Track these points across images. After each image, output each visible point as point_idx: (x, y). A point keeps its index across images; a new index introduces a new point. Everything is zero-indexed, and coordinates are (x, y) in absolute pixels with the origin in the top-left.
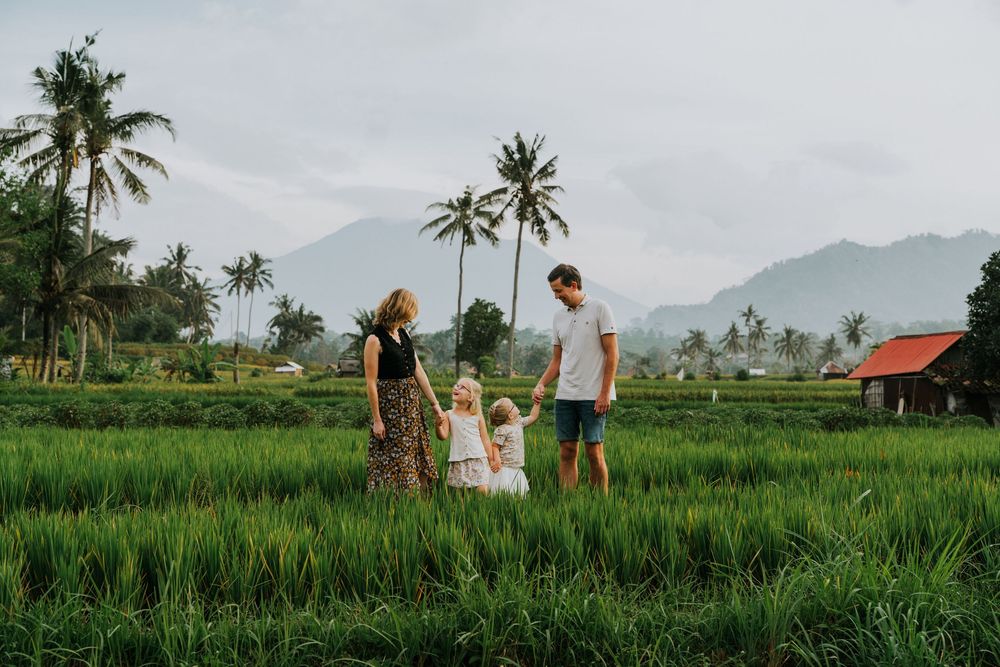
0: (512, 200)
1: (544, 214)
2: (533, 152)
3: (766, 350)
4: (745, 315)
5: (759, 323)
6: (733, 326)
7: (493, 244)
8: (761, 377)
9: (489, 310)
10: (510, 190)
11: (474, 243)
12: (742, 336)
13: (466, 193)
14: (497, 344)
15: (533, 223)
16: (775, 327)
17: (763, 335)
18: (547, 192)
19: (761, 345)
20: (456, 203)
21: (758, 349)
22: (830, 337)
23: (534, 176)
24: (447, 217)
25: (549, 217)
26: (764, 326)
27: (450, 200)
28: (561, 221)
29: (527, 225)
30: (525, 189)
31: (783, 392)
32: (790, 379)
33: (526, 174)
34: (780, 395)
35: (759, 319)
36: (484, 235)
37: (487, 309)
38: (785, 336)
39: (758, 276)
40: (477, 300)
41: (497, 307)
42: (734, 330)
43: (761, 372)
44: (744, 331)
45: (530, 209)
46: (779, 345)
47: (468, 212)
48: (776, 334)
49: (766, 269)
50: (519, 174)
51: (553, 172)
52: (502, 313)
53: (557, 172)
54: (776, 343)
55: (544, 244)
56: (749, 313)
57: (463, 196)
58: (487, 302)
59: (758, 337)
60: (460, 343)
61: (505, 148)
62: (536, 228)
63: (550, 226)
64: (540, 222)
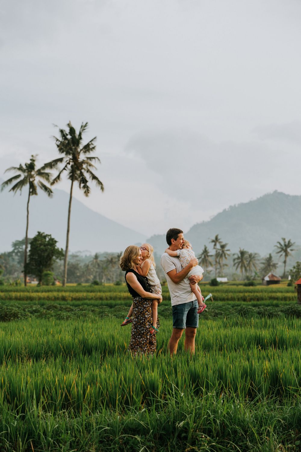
0: (66, 166)
1: (87, 176)
2: (80, 134)
3: (226, 265)
4: (213, 241)
5: (223, 247)
6: (205, 249)
7: (49, 195)
8: (225, 283)
9: (47, 239)
10: (65, 160)
11: (36, 194)
12: (212, 256)
13: (31, 160)
14: (53, 262)
15: (81, 181)
16: (233, 250)
17: (225, 255)
18: (89, 161)
19: (224, 261)
20: (24, 167)
21: (222, 265)
22: (268, 256)
23: (81, 150)
24: (19, 176)
25: (91, 178)
26: (226, 249)
27: (20, 165)
28: (99, 181)
29: (76, 183)
30: (75, 159)
31: (251, 294)
32: (245, 285)
33: (76, 149)
34: (249, 296)
35: (223, 244)
36: (43, 188)
37: (45, 239)
38: (240, 255)
39: (219, 214)
40: (39, 233)
41: (53, 237)
42: (205, 251)
43: (224, 280)
44: (212, 252)
45: (78, 172)
46: (236, 261)
47: (33, 173)
48: (234, 255)
49: (225, 211)
50: (71, 149)
51: (94, 148)
52: (56, 242)
53: (96, 148)
54: (234, 260)
55: (87, 195)
56: (216, 240)
57: (29, 162)
58: (45, 234)
59: (221, 256)
60: (28, 262)
61: (62, 131)
62: (82, 185)
63: (91, 183)
64: (84, 181)
